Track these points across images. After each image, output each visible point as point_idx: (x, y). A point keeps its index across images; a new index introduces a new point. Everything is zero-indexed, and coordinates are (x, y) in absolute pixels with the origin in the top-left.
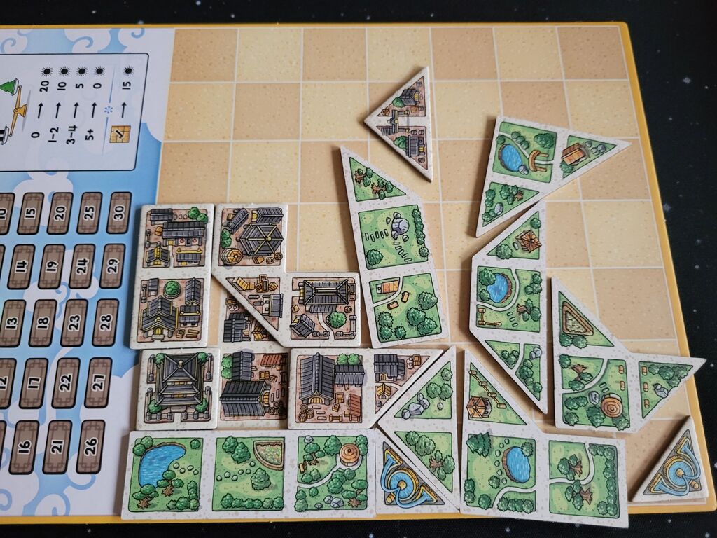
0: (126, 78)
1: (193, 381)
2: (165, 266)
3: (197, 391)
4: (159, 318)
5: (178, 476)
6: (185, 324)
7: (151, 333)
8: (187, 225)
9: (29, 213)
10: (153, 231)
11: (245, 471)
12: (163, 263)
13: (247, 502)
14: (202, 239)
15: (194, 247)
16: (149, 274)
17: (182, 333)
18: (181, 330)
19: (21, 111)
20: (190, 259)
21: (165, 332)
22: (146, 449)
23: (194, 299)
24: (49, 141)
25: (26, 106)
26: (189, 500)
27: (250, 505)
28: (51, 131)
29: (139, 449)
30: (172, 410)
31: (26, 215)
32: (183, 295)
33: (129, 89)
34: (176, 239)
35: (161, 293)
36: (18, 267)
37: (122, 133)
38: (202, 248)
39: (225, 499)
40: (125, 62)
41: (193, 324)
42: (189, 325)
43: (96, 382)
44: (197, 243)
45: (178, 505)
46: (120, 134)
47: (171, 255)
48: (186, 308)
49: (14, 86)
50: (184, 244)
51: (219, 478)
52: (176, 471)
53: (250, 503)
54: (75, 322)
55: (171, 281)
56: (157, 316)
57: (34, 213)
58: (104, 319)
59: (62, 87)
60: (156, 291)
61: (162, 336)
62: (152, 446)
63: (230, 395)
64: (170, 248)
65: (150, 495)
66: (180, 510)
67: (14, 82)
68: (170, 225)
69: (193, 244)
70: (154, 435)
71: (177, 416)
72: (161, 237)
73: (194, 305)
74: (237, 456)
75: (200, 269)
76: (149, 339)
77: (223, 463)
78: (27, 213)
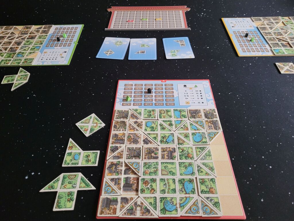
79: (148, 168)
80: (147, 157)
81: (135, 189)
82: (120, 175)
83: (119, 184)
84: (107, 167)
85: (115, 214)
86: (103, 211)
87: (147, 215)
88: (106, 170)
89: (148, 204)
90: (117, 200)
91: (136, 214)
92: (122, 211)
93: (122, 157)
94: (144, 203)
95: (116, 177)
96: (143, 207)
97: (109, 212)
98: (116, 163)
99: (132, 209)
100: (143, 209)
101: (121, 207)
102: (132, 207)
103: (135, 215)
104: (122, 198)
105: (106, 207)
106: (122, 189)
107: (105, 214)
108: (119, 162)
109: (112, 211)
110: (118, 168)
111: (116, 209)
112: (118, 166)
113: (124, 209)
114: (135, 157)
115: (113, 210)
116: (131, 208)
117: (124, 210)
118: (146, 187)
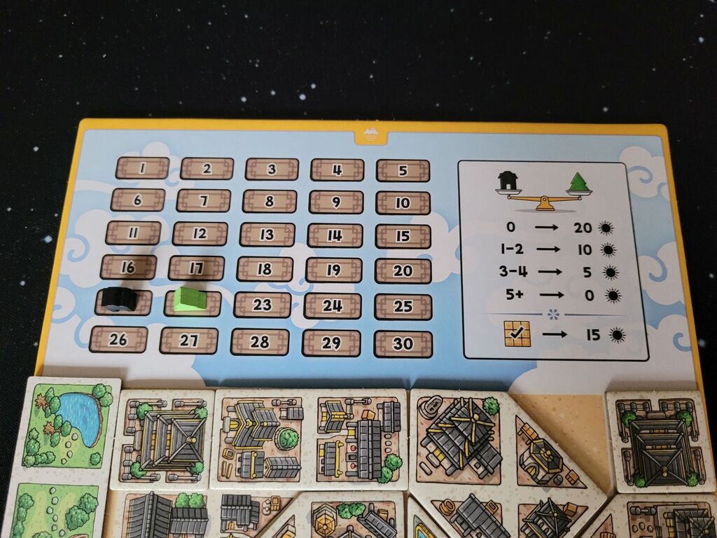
0: (605, 333)
1: (169, 457)
2: (319, 428)
3: (156, 463)
4: (251, 424)
5: (64, 440)
6: (240, 460)
7: (233, 415)
8: (376, 453)
9: (403, 235)
10: (369, 407)
11: (55, 523)
12: (323, 424)
13: (21, 526)
14: (356, 476)
15: (344, 466)
16: (310, 406)
17: (228, 456)
18: (233, 455)
19: (545, 204)
20: (328, 461)
21: (232, 434)
22: (99, 399)
23: (272, 470)
24: (503, 245)
25: (553, 209)
26: (35, 455)
27: (16, 531)
28: (517, 245)
29: (100, 391)
30: (138, 433)
31: (401, 231)
32: (278, 454)
33: (589, 339)
34: (357, 440)
35: (283, 424)
36: (335, 232)
37: (519, 336)
38: (343, 477)
39: (29, 498)
40: (632, 328)
41: (239, 470)
42: (238, 466)
43: (189, 337)
44: (350, 469)
45: (33, 441)
46: (518, 334)
47: (335, 434)
48: (261, 459)
49: (580, 191)
50: (349, 451)
51: (53, 491)
52: (70, 436)
53: (19, 532)
54: (263, 305)
55: (299, 437)
56: (254, 422)
57: (403, 240)
58: (265, 340)
59: (585, 250)
60: (287, 419)
61: (227, 430)
62: (101, 406)
63: (155, 505)
64: (344, 432)
65: (48, 408)
66: (26, 445)
67: (587, 190)
68: (377, 431)
69: (349, 464)
70: (113, 408)
71: (129, 440)
72: (360, 419)
73: (265, 470)
74: (74, 513)
75: (312, 476)
76: (225, 413)
77: (69, 495)
78: (403, 232)
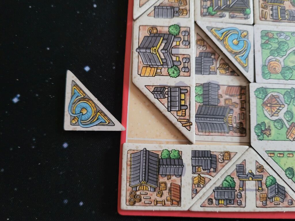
79: (278, 51)
80: (269, 12)
81: (235, 125)
82: (186, 74)
83: (183, 108)
84: (136, 45)
85: (179, 203)
86: (138, 193)
87: (277, 205)
88: (135, 54)
89: (283, 174)
90: (180, 158)
91: (243, 203)
92: (200, 194)
93: (188, 11)
94: (266, 166)
95: (171, 82)
96: (264, 181)
97: (159, 199)
98: (166, 30)
99: (231, 187)
100: (264, 187)
101: (193, 184)
102: (229, 179)
103: (240, 205)
104: (196, 154)
105: (147, 180)
106: (194, 127)
107: (145, 204)
108: (177, 27)
109: (166, 193)
110: (174, 51)
111: (180, 187)
112: (174, 44)
113: (204, 190)
114: (228, 8)
115: (170, 190)
116: (226, 184)
117: (207, 191)
118: (274, 118)
